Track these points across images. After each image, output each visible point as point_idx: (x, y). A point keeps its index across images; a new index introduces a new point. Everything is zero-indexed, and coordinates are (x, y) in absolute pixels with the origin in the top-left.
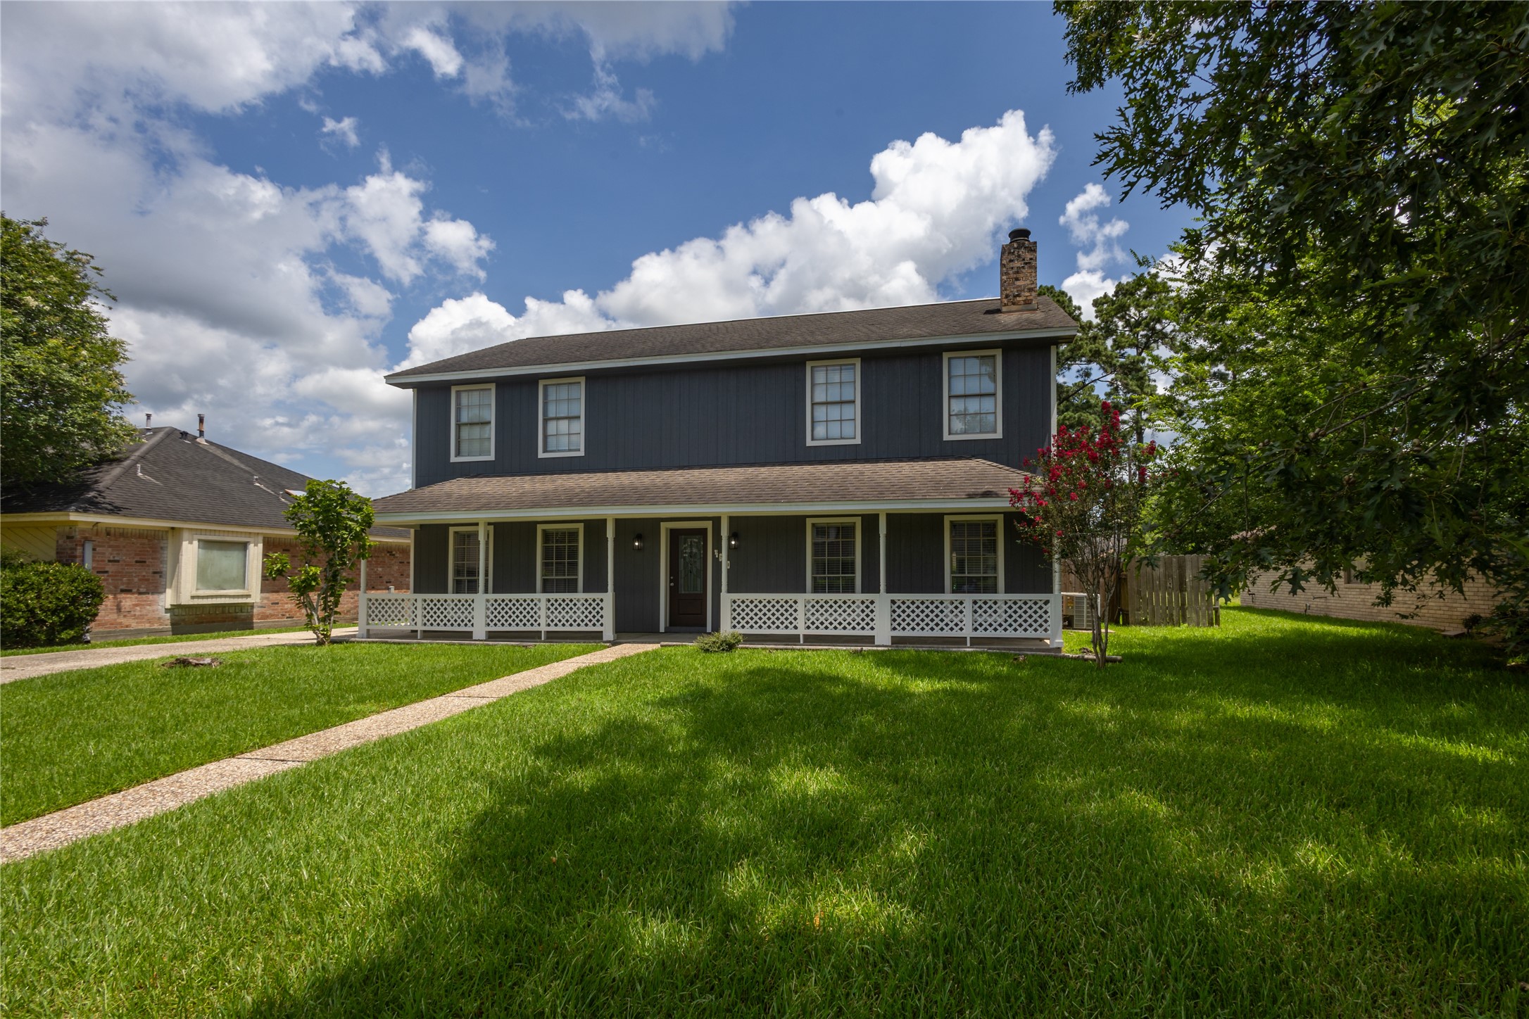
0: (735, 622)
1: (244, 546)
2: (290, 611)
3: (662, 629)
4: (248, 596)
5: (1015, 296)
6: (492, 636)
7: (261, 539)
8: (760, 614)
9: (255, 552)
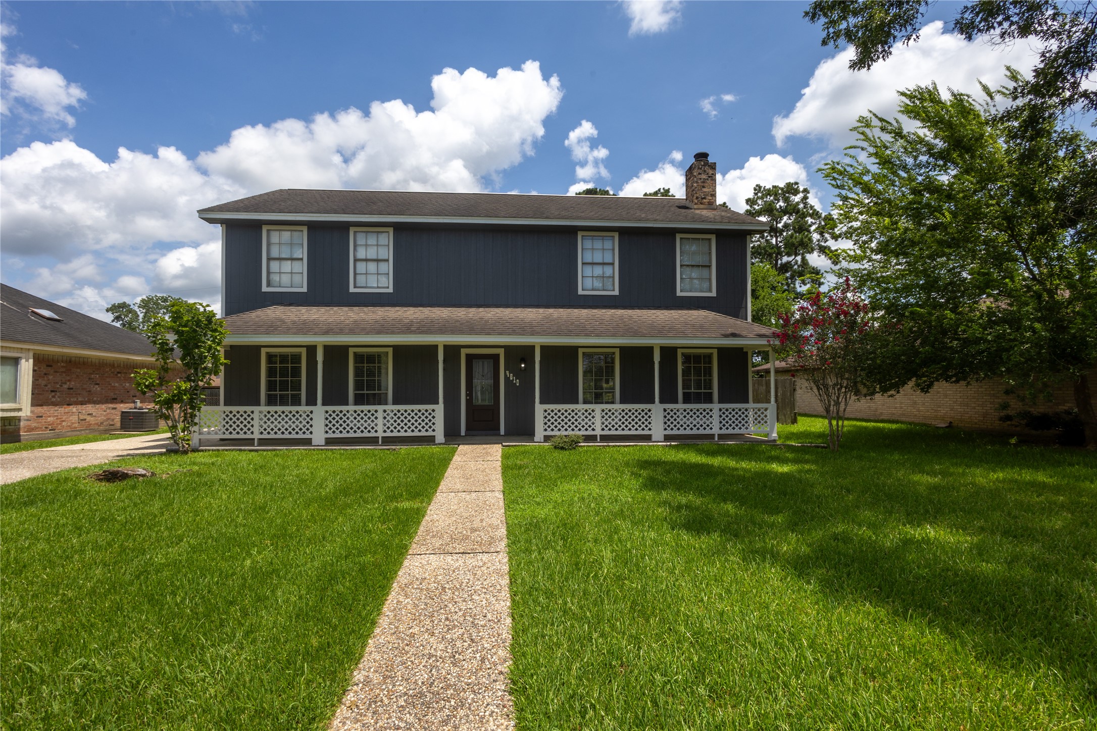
0: (546, 427)
1: (16, 361)
2: (53, 424)
3: (463, 433)
4: (20, 410)
5: (703, 199)
6: (329, 442)
7: (31, 354)
8: (566, 420)
9: (26, 367)
